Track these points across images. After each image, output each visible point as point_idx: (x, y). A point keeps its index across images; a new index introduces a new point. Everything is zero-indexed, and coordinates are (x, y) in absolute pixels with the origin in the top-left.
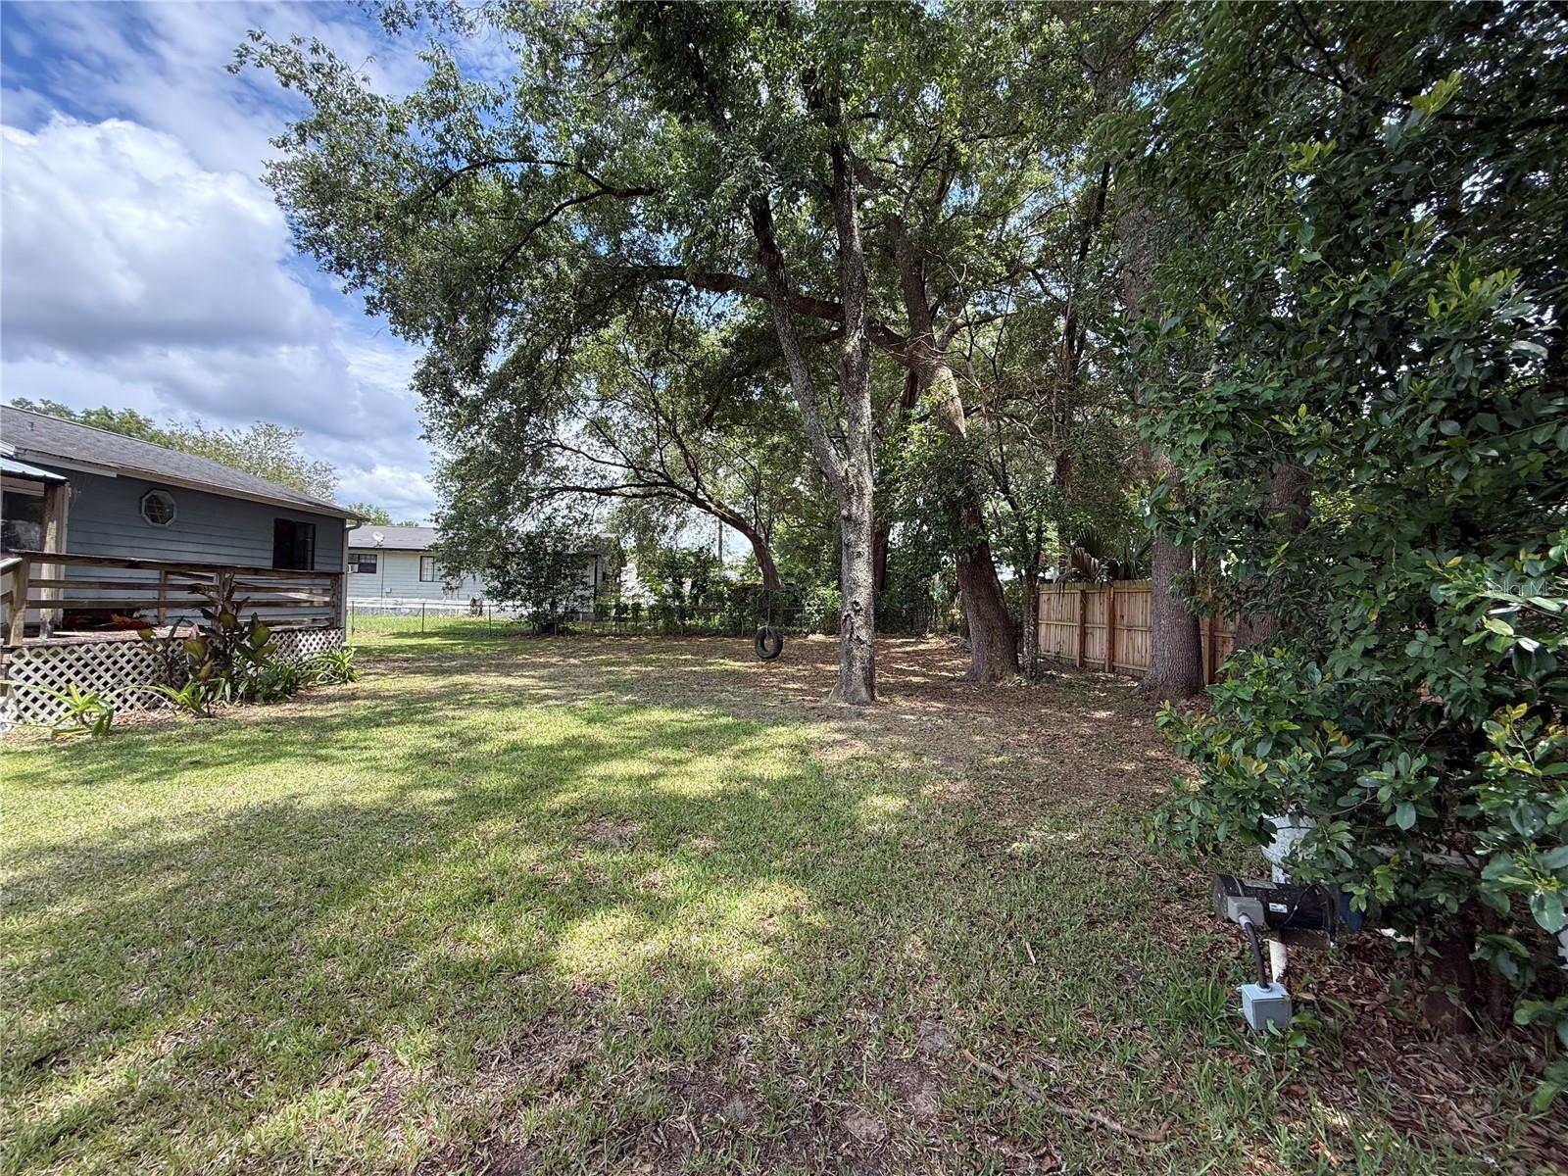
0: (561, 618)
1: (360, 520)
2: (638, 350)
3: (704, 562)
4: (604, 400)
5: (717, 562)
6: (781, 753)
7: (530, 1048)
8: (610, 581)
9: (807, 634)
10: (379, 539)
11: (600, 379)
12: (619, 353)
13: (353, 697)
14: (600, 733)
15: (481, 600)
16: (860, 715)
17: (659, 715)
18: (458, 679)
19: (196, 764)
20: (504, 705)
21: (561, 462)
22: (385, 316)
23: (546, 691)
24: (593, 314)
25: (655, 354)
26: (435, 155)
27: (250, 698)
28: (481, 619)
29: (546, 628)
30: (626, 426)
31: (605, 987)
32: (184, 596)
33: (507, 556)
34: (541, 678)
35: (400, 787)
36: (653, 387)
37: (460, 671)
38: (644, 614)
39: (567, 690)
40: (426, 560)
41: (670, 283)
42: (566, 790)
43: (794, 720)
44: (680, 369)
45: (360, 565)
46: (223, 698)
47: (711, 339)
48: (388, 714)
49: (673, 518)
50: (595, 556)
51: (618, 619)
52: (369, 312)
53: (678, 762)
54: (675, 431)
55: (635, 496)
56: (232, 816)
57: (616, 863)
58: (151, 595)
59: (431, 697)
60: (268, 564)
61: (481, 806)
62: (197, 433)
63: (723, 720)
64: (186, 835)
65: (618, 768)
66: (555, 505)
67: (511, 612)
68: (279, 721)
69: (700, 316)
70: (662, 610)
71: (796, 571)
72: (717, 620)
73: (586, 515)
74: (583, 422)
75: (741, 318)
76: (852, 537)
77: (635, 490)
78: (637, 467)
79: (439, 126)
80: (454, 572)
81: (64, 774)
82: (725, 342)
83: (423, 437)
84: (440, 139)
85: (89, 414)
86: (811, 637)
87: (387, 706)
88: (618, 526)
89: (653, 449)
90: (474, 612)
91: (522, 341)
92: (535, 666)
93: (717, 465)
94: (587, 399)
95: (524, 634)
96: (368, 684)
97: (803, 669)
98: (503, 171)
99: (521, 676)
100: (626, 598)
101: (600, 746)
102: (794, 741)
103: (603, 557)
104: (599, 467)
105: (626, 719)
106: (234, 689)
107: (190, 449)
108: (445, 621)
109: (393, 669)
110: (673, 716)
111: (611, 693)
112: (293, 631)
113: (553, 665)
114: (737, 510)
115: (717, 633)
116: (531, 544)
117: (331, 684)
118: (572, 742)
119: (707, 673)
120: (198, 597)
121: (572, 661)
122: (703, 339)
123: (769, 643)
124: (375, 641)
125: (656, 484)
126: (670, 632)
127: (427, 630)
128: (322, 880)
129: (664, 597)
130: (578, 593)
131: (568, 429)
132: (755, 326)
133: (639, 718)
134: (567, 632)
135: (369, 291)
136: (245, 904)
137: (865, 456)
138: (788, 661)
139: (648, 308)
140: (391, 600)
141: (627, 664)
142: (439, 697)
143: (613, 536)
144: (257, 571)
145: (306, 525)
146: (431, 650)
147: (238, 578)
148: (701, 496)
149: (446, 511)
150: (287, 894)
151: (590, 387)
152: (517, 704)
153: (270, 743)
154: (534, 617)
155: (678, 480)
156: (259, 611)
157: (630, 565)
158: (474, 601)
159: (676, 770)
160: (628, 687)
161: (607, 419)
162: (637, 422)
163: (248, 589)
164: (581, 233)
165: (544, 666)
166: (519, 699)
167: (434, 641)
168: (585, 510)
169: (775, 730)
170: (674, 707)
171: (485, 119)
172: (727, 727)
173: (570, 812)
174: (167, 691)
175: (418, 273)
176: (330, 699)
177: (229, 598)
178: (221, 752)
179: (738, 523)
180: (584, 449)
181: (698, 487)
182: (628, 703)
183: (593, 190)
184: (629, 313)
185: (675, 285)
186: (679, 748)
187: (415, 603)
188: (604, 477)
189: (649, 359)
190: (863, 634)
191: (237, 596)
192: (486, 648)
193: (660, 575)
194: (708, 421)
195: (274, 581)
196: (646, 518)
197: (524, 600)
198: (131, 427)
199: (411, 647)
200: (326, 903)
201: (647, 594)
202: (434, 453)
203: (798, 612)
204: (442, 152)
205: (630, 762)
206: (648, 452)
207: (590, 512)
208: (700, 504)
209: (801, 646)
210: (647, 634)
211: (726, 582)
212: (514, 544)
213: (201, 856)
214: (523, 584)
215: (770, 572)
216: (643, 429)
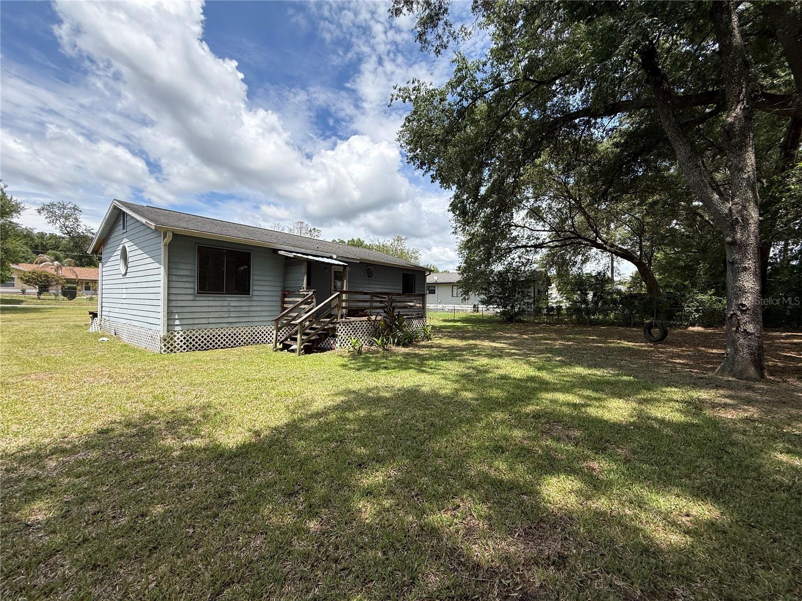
0: (517, 314)
1: (431, 271)
2: (557, 165)
3: (601, 281)
4: (537, 198)
5: (611, 280)
6: (677, 405)
7: (533, 535)
8: (543, 294)
9: (687, 326)
10: (436, 279)
11: (535, 188)
12: (546, 170)
13: (431, 347)
14: (544, 375)
15: (478, 305)
16: (749, 388)
17: (579, 370)
18: (471, 342)
19: (386, 368)
20: (494, 356)
21: (515, 234)
22: (438, 182)
23: (513, 351)
24: (531, 153)
25: (568, 165)
26: (458, 103)
27: (398, 344)
28: (477, 314)
29: (509, 319)
30: (550, 208)
31: (571, 518)
32: (378, 304)
33: (490, 284)
34: (510, 344)
35: (455, 389)
36: (566, 183)
37: (472, 338)
38: (564, 312)
39: (524, 351)
40: (454, 287)
41: (577, 121)
42: (533, 404)
43: (683, 384)
44: (584, 169)
45: (429, 290)
46: (391, 344)
47: (606, 145)
48: (445, 355)
49: (580, 257)
50: (534, 281)
51: (548, 315)
52: (432, 182)
53: (599, 399)
54: (580, 206)
55: (556, 246)
56: (399, 390)
57: (567, 450)
58: (368, 304)
59: (461, 349)
60: (401, 292)
61: (492, 405)
62: (378, 244)
63: (625, 378)
64: (387, 394)
65: (561, 397)
66: (512, 257)
67: (492, 311)
68: (408, 354)
69: (597, 133)
70: (574, 309)
71: (674, 284)
72: (612, 315)
73: (529, 260)
74: (526, 211)
75: (626, 126)
76: (737, 257)
77: (556, 243)
78: (557, 230)
79: (459, 89)
80: (466, 293)
81: (352, 366)
82: (616, 145)
83: (453, 233)
84: (460, 95)
85: (349, 241)
86: (691, 328)
87: (445, 351)
88: (546, 264)
89: (567, 219)
90: (475, 311)
91: (496, 176)
92: (506, 338)
93: (610, 221)
94: (527, 199)
95: (499, 322)
96: (436, 341)
97: (688, 351)
98: (487, 97)
99: (500, 343)
100: (552, 303)
101: (547, 383)
102: (687, 398)
103: (537, 281)
104: (535, 233)
105: (559, 370)
106: (394, 341)
107: (375, 249)
108: (462, 315)
109: (445, 336)
110: (590, 372)
111: (548, 355)
112: (410, 318)
113: (515, 338)
114: (625, 248)
115: (612, 324)
116: (501, 276)
117: (423, 341)
118: (531, 379)
119: (609, 348)
120: (382, 305)
121: (525, 336)
122: (600, 148)
123: (656, 332)
124: (438, 323)
125: (570, 238)
126: (581, 323)
127: (456, 319)
128: (432, 423)
129: (575, 302)
130: (526, 301)
131: (519, 216)
132: (639, 128)
133: (568, 370)
134: (520, 321)
135: (432, 172)
136: (408, 426)
137: (750, 195)
138: (672, 344)
139: (563, 139)
140: (441, 305)
141: (556, 340)
142: (464, 350)
143: (543, 270)
144: (399, 295)
145: (412, 275)
146: (458, 328)
147: (394, 297)
148: (600, 241)
149: (463, 265)
150: (421, 426)
151: (529, 193)
152: (500, 356)
153: (406, 362)
154: (503, 313)
155: (583, 235)
156: (400, 310)
157: (553, 285)
158: (475, 305)
159: (597, 404)
160: (558, 352)
161: (539, 207)
162: (555, 205)
163: (396, 302)
164: (524, 112)
165: (511, 338)
166: (499, 354)
167: (459, 324)
168: (528, 257)
169: (668, 389)
170: (590, 367)
171: (479, 76)
172: (629, 383)
173: (537, 416)
174: (375, 339)
175: (450, 158)
176: (424, 347)
177: (391, 305)
178: (393, 365)
179: (627, 255)
180: (527, 225)
181: (597, 236)
182: (559, 361)
183: (532, 86)
184: (552, 146)
185: (580, 121)
186: (597, 391)
187: (451, 307)
188: (538, 239)
189: (564, 168)
190: (750, 328)
191: (393, 305)
192: (482, 328)
193: (573, 290)
194: (604, 196)
195: (403, 298)
196: (563, 258)
197: (498, 305)
198: (359, 244)
199: (451, 326)
200: (435, 433)
201: (564, 301)
202: (457, 238)
203: (679, 311)
204: (461, 100)
205: (567, 395)
206: (563, 221)
207: (530, 258)
208: (598, 246)
209: (682, 334)
210: (566, 323)
211: (619, 292)
212: (493, 278)
213: (392, 403)
214: (498, 297)
215: (652, 285)
216: (560, 209)
